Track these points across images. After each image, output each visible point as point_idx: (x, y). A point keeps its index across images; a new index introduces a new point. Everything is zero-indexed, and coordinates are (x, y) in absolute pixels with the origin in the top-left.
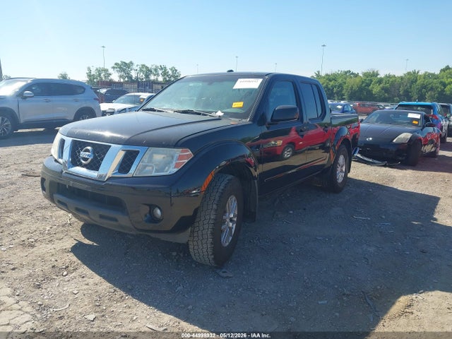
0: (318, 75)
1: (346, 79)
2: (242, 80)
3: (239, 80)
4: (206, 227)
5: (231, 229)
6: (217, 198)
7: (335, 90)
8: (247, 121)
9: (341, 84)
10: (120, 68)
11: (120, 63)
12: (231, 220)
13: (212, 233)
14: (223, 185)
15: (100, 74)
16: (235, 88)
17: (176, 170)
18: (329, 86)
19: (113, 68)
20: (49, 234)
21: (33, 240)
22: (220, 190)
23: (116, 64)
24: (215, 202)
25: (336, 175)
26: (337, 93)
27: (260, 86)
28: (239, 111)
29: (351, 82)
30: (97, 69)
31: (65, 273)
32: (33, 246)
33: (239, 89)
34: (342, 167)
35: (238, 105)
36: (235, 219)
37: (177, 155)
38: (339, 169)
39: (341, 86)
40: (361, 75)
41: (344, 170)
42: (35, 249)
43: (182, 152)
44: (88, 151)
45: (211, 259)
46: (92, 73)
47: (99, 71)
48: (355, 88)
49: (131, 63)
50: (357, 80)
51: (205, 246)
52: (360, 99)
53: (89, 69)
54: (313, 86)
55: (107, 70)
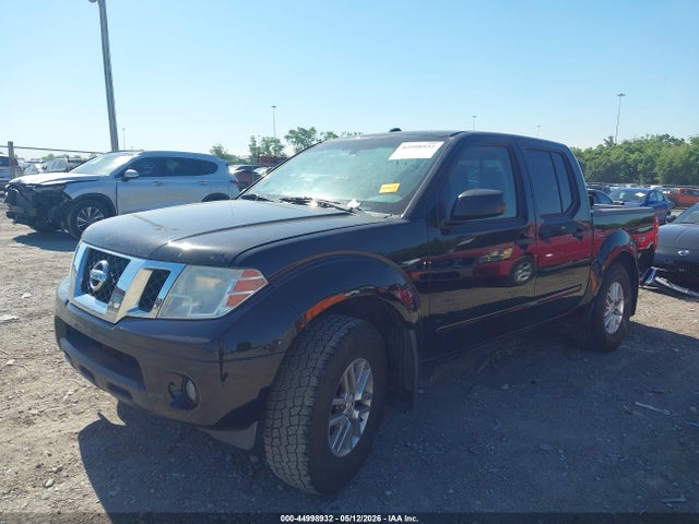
0: (610, 143)
1: (660, 148)
2: (407, 144)
3: (403, 145)
4: (295, 420)
5: (356, 423)
6: (320, 364)
7: (640, 167)
8: (398, 218)
9: (651, 157)
10: (297, 138)
11: (296, 130)
12: (359, 405)
13: (306, 434)
14: (336, 338)
15: (268, 147)
16: (391, 158)
17: (229, 309)
18: (629, 162)
19: (287, 137)
20: (67, 402)
21: (37, 412)
22: (328, 349)
23: (291, 132)
24: (316, 372)
25: (602, 319)
26: (644, 172)
27: (436, 155)
28: (390, 200)
29: (668, 154)
30: (264, 140)
31: (50, 482)
32: (29, 422)
33: (397, 161)
34: (617, 303)
35: (390, 188)
36: (369, 403)
37: (233, 281)
38: (610, 308)
39: (650, 160)
40: (688, 142)
41: (622, 310)
42: (31, 428)
43: (244, 275)
44: (100, 267)
45: (306, 483)
46: (258, 145)
47: (267, 142)
48: (677, 163)
49: (313, 129)
50: (682, 150)
51: (293, 457)
52: (683, 182)
53: (253, 139)
54: (553, 154)
55: (278, 141)
